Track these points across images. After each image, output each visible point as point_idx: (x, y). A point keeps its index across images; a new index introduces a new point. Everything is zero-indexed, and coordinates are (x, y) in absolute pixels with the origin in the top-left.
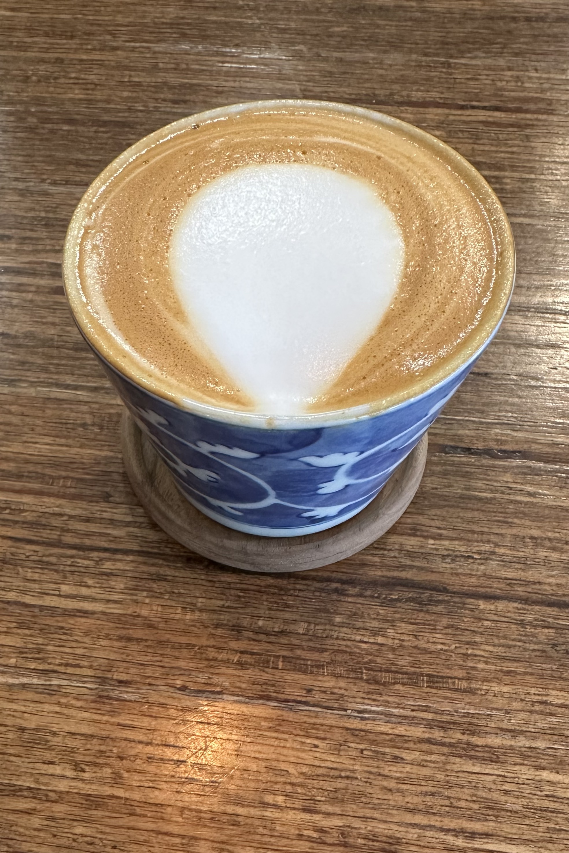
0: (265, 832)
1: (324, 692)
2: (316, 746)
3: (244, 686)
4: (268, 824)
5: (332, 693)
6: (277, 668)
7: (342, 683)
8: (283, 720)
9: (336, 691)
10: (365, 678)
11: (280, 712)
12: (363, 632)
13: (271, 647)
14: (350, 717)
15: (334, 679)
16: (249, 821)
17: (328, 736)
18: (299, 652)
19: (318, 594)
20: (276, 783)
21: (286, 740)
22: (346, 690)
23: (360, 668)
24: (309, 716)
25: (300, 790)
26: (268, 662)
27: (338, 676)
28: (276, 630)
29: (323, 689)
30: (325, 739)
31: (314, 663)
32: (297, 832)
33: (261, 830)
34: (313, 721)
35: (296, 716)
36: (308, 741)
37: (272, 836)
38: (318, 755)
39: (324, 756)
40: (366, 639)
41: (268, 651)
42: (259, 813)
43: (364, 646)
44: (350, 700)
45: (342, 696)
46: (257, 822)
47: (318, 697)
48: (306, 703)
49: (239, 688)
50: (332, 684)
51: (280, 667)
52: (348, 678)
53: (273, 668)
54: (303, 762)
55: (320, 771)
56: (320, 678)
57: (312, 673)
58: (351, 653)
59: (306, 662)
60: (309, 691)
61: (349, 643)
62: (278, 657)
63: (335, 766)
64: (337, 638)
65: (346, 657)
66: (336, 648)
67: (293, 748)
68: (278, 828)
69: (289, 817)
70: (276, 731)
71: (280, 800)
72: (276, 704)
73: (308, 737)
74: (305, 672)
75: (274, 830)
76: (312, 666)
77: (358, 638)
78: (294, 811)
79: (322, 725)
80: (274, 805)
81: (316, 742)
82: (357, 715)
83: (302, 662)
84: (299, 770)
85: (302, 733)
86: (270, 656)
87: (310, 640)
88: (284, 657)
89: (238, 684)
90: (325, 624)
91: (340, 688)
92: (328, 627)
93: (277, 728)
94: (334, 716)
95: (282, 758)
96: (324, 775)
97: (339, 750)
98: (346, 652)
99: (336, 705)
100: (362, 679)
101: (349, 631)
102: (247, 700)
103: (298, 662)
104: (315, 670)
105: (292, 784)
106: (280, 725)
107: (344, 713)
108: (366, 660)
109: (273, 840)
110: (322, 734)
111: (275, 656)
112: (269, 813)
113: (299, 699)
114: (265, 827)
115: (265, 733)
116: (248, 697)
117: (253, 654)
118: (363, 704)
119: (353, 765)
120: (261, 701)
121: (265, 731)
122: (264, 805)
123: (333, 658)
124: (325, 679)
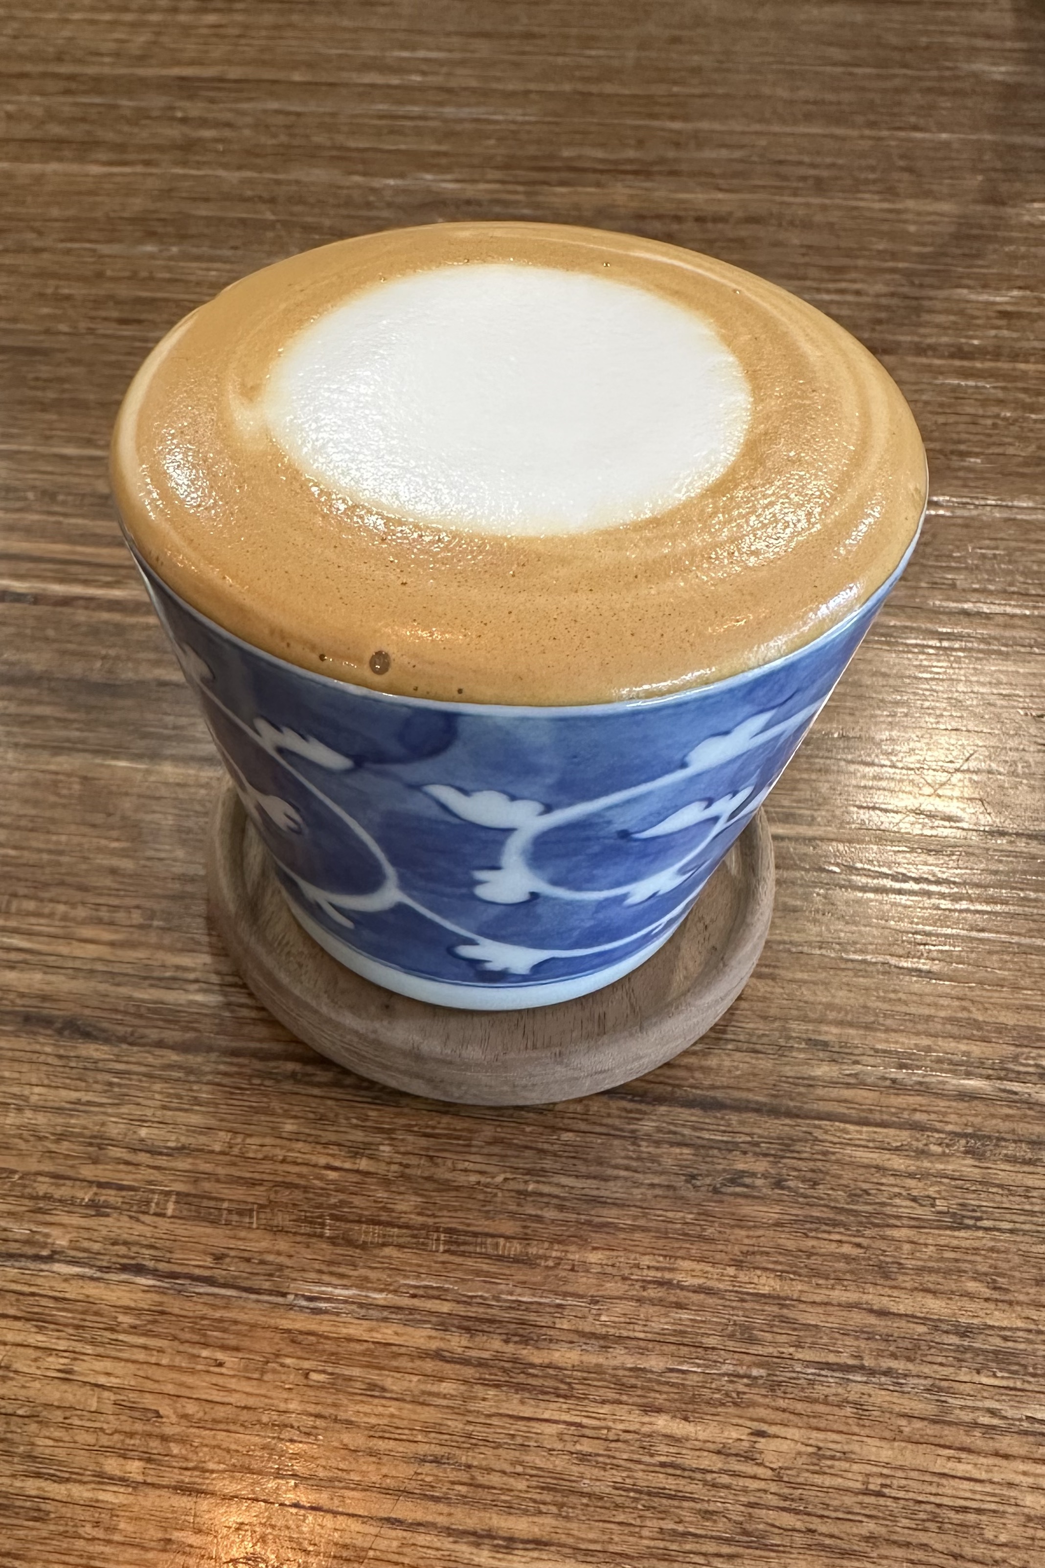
0: (99, 1533)
1: (248, 1260)
2: (221, 1365)
3: (96, 1247)
4: (105, 1517)
5: (262, 1262)
6: (162, 1215)
7: (283, 1244)
8: (162, 1313)
9: (270, 1258)
10: (328, 1233)
11: (157, 1298)
12: (334, 1150)
13: (156, 1175)
14: (291, 1307)
15: (269, 1236)
16: (67, 1511)
17: (246, 1343)
18: (207, 1186)
19: (256, 1081)
20: (131, 1435)
21: (161, 1351)
22: (290, 1256)
23: (321, 1216)
24: (214, 1307)
25: (175, 1449)
26: (148, 1202)
27: (278, 1231)
28: (171, 1144)
29: (246, 1255)
30: (237, 1349)
31: (234, 1206)
32: (160, 1535)
33: (88, 1530)
34: (218, 1314)
35: (188, 1305)
36: (205, 1353)
37: (109, 1542)
38: (220, 1381)
39: (233, 1384)
40: (337, 1163)
41: (150, 1183)
42: (88, 1495)
43: (332, 1175)
44: (294, 1275)
45: (281, 1267)
46: (80, 1514)
47: (234, 1269)
48: (210, 1281)
49: (85, 1250)
50: (264, 1245)
51: (169, 1212)
52: (295, 1234)
53: (156, 1214)
54: (187, 1393)
55: (221, 1412)
56: (243, 1234)
57: (228, 1223)
58: (305, 1189)
59: (219, 1204)
60: (219, 1258)
61: (304, 1170)
62: (168, 1194)
63: (251, 1402)
64: (283, 1161)
65: (298, 1195)
66: (279, 1179)
67: (171, 1367)
68: (122, 1526)
69: (148, 1503)
70: (147, 1334)
71: (134, 1468)
72: (151, 1282)
73: (206, 1345)
74: (214, 1223)
75: (113, 1529)
76: (230, 1211)
77: (323, 1161)
78: (158, 1492)
79: (236, 1322)
80: (122, 1479)
81: (220, 1356)
82: (304, 1303)
83: (212, 1204)
84: (180, 1410)
85: (196, 1338)
86: (153, 1192)
87: (234, 1164)
88: (178, 1194)
89: (86, 1244)
90: (264, 1135)
91: (279, 1253)
92: (268, 1141)
93: (149, 1327)
94: (260, 1306)
95: (149, 1385)
96: (227, 1421)
97: (263, 1372)
98: (297, 1186)
99: (267, 1285)
100: (321, 1236)
101: (306, 1148)
102: (98, 1274)
103: (205, 1203)
104: (235, 1218)
105: (164, 1438)
106: (155, 1322)
107: (280, 1300)
108: (333, 1201)
109: (108, 1550)
110: (233, 1341)
111: (162, 1192)
112: (109, 1496)
113: (197, 1272)
114: (97, 1524)
115: (121, 1337)
116: (100, 1269)
117: (121, 1188)
118: (320, 1283)
119: (286, 1400)
120: (124, 1277)
121: (124, 1332)
122: (103, 1478)
123: (272, 1196)
124: (251, 1235)
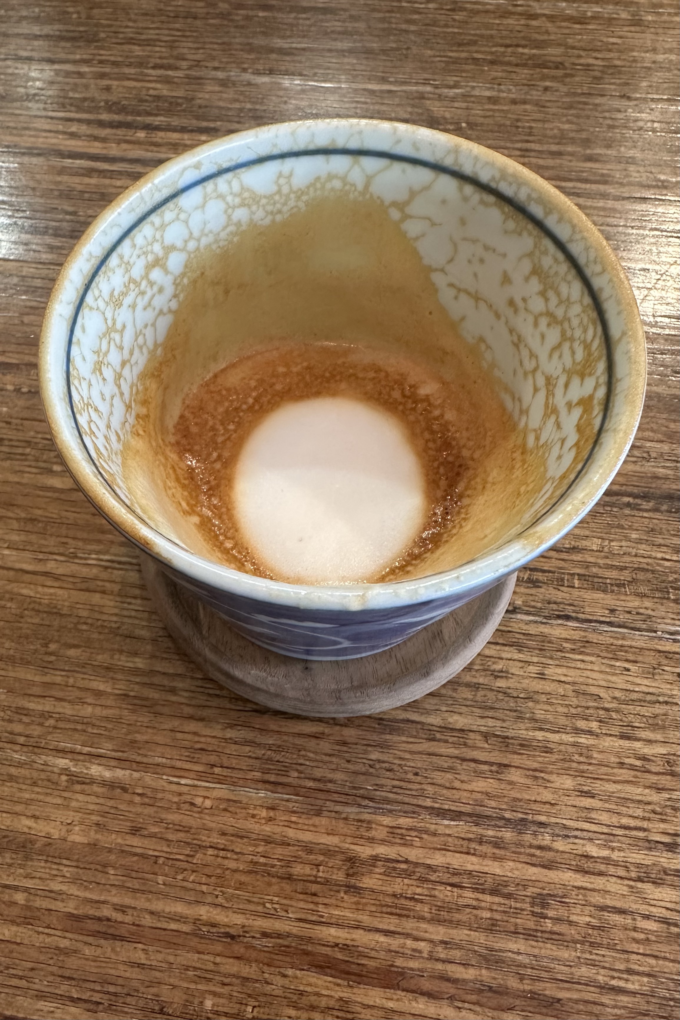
0: (582, 759)
1: (629, 612)
2: (628, 670)
3: (539, 605)
4: (584, 751)
5: (638, 613)
6: (573, 587)
7: (648, 603)
8: (587, 642)
9: (641, 611)
10: (672, 597)
11: (583, 634)
12: (664, 549)
13: (562, 564)
14: (660, 638)
15: (638, 599)
16: (562, 748)
17: (640, 658)
18: (595, 570)
19: (609, 509)
20: (588, 708)
21: (592, 662)
22: (653, 610)
23: (666, 588)
24: (617, 638)
25: (614, 715)
26: (562, 580)
27: (643, 596)
28: (568, 546)
29: (627, 609)
30: (636, 662)
31: (614, 582)
32: (618, 760)
33: (576, 757)
34: (620, 642)
35: (601, 638)
36: (618, 664)
37: (590, 764)
38: (630, 679)
39: (638, 681)
40: (668, 557)
41: (561, 568)
42: (571, 740)
43: (667, 564)
44: (659, 621)
45: (650, 617)
46: (571, 749)
47: (622, 618)
48: (610, 624)
49: (534, 607)
50: (637, 604)
51: (576, 586)
52: (653, 597)
53: (568, 586)
54: (614, 685)
55: (635, 696)
56: (623, 598)
57: (613, 591)
58: (653, 572)
59: (604, 581)
60: (612, 611)
61: (650, 561)
62: (573, 574)
63: (651, 690)
64: (636, 556)
65: (650, 576)
66: (636, 566)
67: (601, 672)
68: (595, 755)
69: (607, 744)
70: (581, 653)
71: (594, 725)
72: (578, 625)
73: (617, 660)
74: (605, 591)
75: (591, 757)
76: (612, 585)
77: (659, 555)
78: (611, 738)
79: (631, 647)
80: (589, 731)
81: (627, 665)
82: (668, 636)
83: (600, 580)
84: (611, 695)
85: (611, 656)
86: (563, 573)
87: (607, 557)
88: (578, 575)
89: (533, 604)
90: (621, 540)
91: (646, 608)
92: (624, 543)
93: (582, 650)
94: (643, 638)
95: (591, 681)
96: (640, 701)
97: (653, 674)
98: (647, 570)
99: (644, 626)
100: (668, 599)
101: (648, 548)
102: (545, 621)
103: (596, 580)
104: (616, 588)
105: (607, 710)
106: (584, 647)
107: (654, 635)
108: (671, 579)
109: (590, 768)
110: (631, 657)
111: (568, 574)
112: (583, 740)
113: (602, 619)
114: (581, 755)
115: (567, 655)
116: (545, 617)
117: (544, 571)
118: (674, 625)
119: (671, 690)
120: (560, 622)
121: (568, 652)
122: (577, 731)
123: (634, 576)
124: (628, 598)
